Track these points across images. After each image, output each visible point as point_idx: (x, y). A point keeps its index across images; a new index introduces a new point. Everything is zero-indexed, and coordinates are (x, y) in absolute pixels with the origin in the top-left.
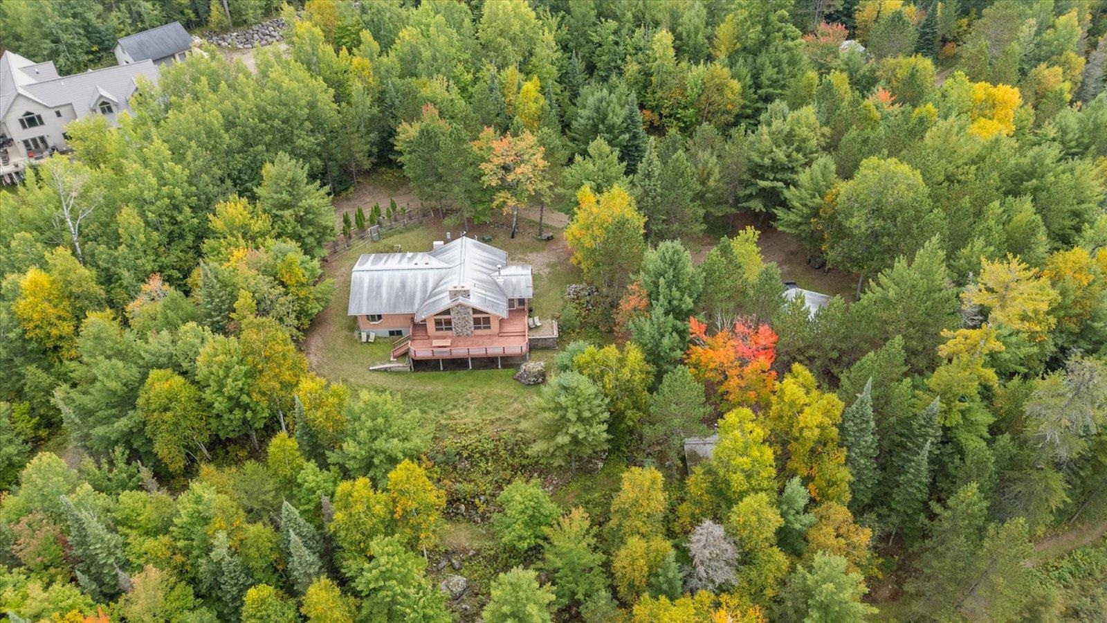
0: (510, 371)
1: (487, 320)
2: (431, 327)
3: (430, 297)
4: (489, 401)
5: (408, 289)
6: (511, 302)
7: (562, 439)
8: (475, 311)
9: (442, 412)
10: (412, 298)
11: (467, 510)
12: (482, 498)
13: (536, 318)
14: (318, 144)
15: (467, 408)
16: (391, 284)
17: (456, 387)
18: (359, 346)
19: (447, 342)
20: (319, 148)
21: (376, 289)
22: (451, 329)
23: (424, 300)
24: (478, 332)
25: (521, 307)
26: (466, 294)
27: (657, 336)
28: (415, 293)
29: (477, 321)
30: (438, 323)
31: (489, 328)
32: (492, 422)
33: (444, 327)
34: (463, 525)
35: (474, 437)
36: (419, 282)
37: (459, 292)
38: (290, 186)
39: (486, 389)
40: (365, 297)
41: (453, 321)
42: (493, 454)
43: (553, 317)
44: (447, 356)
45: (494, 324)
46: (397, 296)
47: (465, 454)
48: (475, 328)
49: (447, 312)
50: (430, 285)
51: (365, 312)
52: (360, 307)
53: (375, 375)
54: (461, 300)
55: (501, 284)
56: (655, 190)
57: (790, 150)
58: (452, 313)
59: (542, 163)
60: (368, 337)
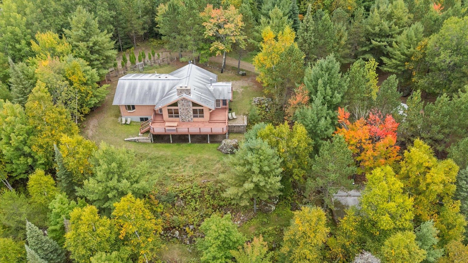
0: (216, 145)
1: (202, 111)
2: (165, 114)
3: (166, 96)
4: (200, 162)
5: (153, 91)
6: (218, 101)
7: (248, 186)
8: (194, 104)
9: (169, 168)
10: (155, 96)
11: (180, 234)
12: (191, 227)
13: (234, 114)
14: (112, 17)
15: (185, 166)
16: (142, 87)
17: (179, 153)
18: (120, 126)
19: (175, 124)
20: (112, 19)
21: (132, 90)
22: (178, 116)
23: (162, 97)
24: (196, 119)
25: (224, 106)
26: (188, 92)
27: (316, 119)
28: (156, 93)
29: (195, 111)
30: (170, 112)
31: (203, 117)
32: (201, 176)
33: (174, 115)
34: (178, 245)
35: (188, 184)
36: (160, 87)
37: (184, 90)
38: (84, 27)
39: (199, 155)
40: (125, 94)
41: (180, 111)
42: (200, 197)
43: (244, 114)
44: (175, 133)
45: (206, 114)
46: (145, 95)
47: (181, 196)
48: (194, 117)
49: (175, 104)
50: (167, 89)
51: (123, 103)
52: (121, 99)
53: (128, 143)
54: (184, 95)
55: (212, 91)
56: (311, 39)
57: (391, 24)
58: (179, 105)
59: (241, 24)
60: (126, 121)
